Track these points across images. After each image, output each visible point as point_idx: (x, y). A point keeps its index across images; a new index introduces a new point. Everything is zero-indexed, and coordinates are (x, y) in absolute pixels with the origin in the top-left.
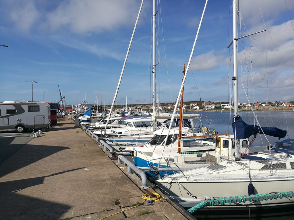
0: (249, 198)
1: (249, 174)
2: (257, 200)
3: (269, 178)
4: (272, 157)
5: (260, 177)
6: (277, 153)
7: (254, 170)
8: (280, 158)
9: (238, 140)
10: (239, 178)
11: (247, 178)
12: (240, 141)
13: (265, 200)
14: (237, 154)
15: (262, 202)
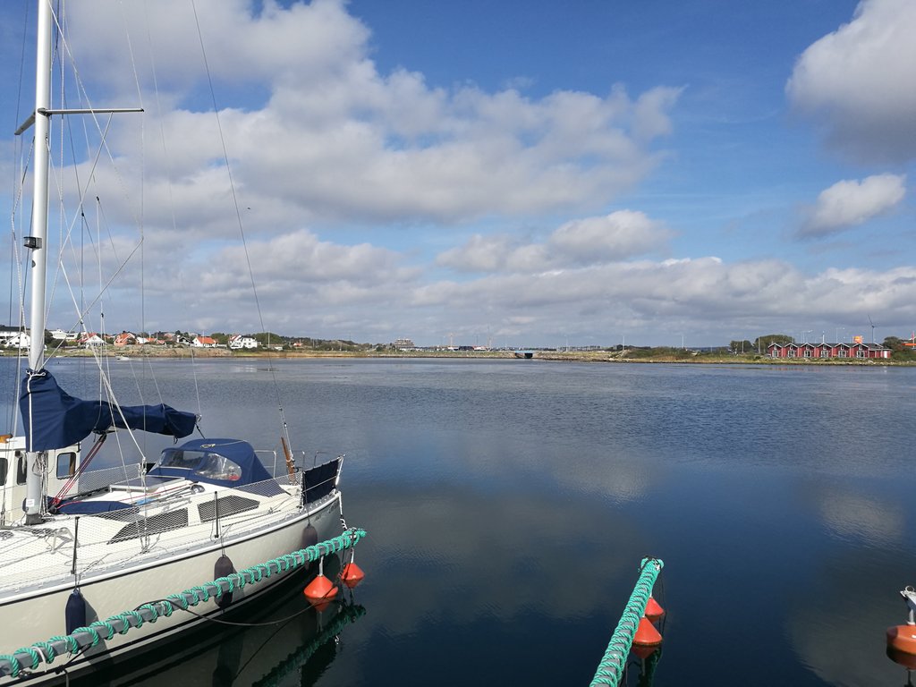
0: (66, 641)
1: (72, 563)
2: (96, 641)
3: (137, 563)
4: (149, 495)
5: (110, 565)
6: (165, 483)
7: (90, 545)
8: (172, 496)
9: (40, 455)
10: (35, 583)
11: (63, 576)
12: (46, 456)
13: (121, 633)
14: (33, 501)
15: (109, 645)
